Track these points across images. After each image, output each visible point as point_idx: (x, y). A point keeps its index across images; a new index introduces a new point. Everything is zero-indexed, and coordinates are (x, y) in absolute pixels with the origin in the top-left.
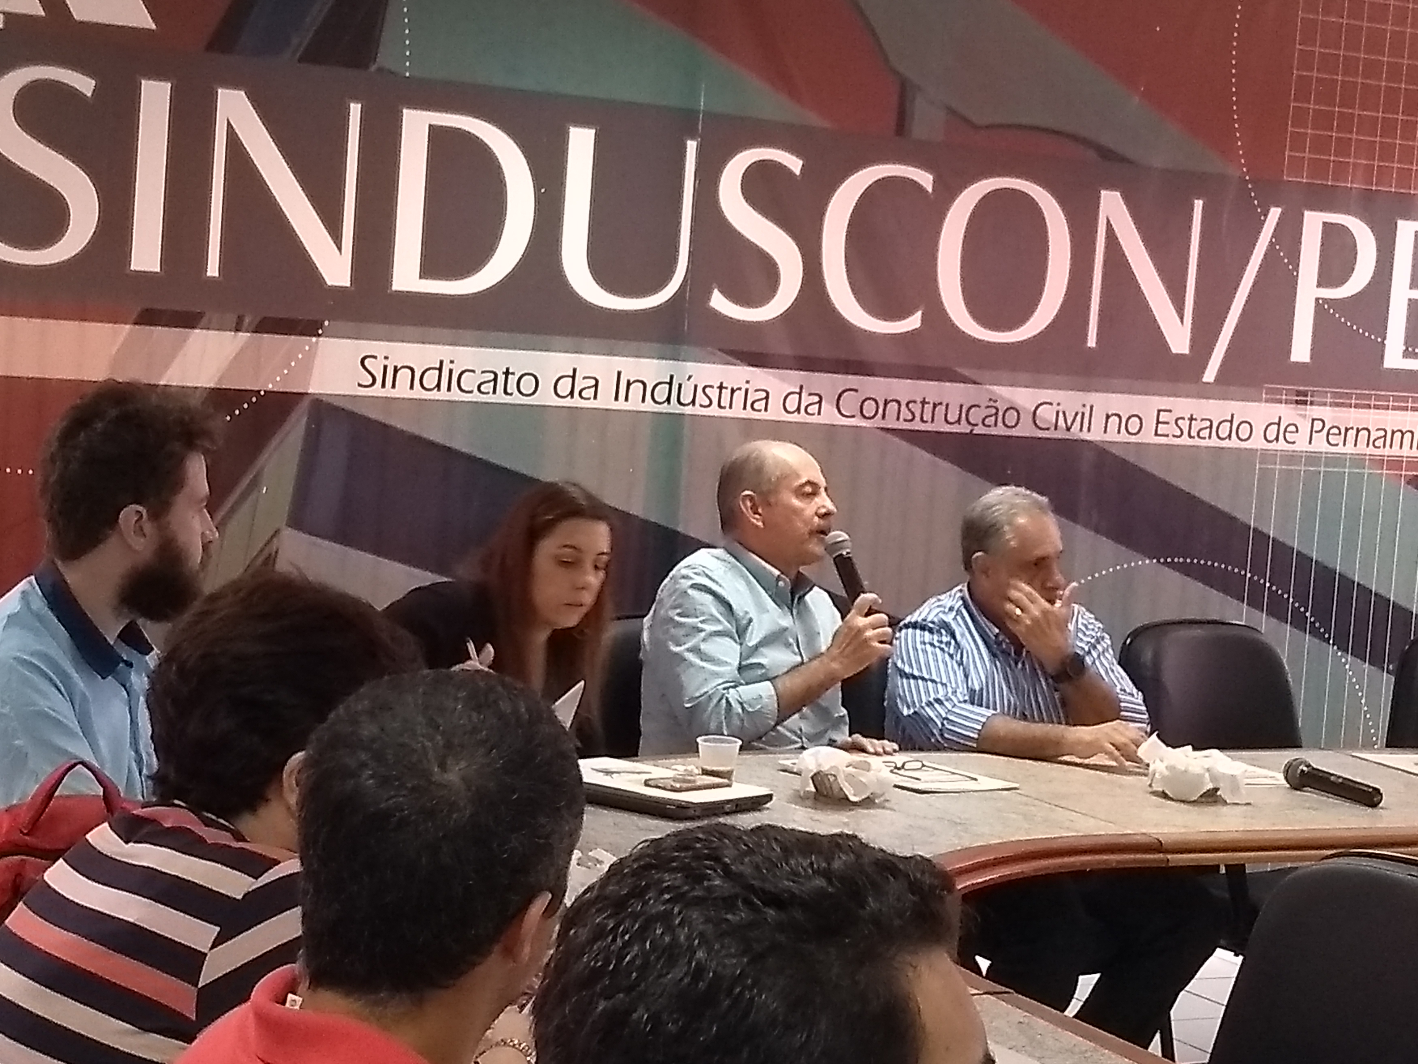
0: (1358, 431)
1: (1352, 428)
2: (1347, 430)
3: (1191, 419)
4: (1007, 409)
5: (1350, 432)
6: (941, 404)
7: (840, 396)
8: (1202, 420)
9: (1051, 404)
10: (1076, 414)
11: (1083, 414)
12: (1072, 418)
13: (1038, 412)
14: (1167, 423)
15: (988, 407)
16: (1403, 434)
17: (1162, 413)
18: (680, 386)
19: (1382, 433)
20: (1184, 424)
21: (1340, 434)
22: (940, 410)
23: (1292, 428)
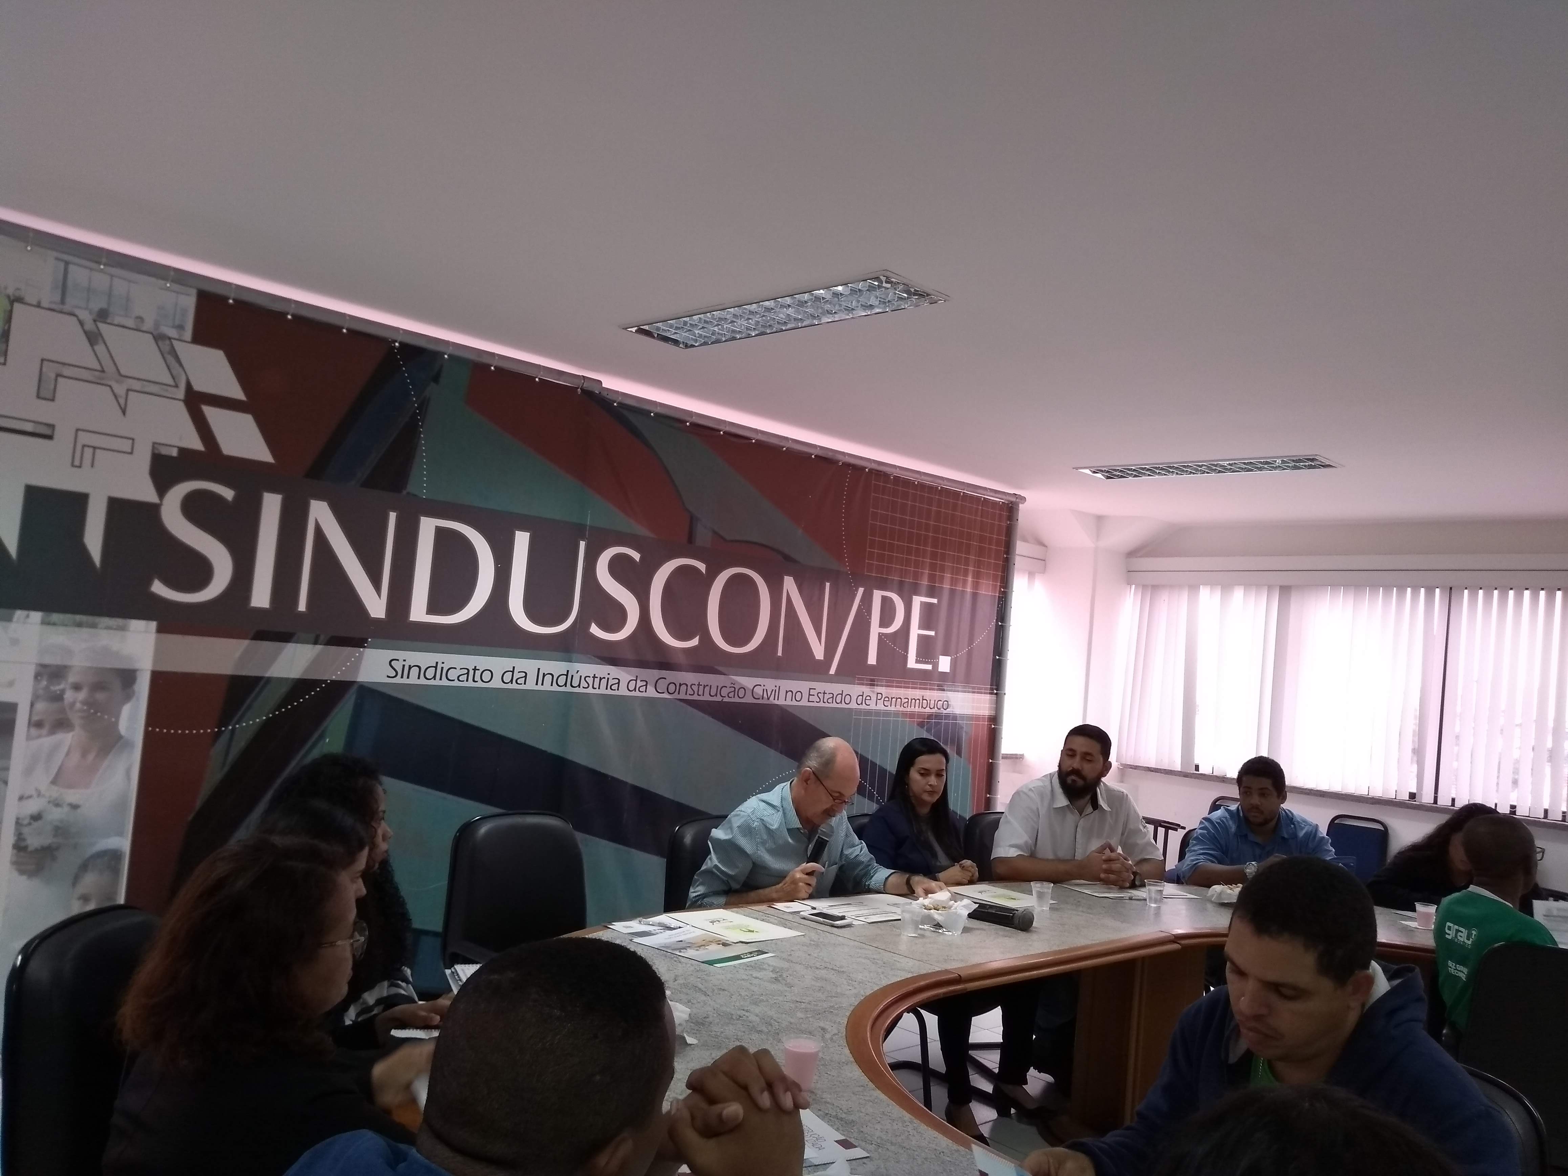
0: (897, 699)
1: (894, 698)
2: (892, 698)
3: (824, 693)
4: (740, 688)
5: (893, 699)
6: (707, 685)
7: (657, 682)
8: (829, 693)
9: (760, 685)
10: (773, 690)
11: (775, 690)
12: (770, 693)
13: (754, 690)
14: (814, 695)
15: (730, 687)
16: (916, 700)
17: (811, 690)
18: (572, 676)
19: (907, 700)
20: (821, 696)
21: (889, 701)
22: (707, 689)
23: (868, 698)
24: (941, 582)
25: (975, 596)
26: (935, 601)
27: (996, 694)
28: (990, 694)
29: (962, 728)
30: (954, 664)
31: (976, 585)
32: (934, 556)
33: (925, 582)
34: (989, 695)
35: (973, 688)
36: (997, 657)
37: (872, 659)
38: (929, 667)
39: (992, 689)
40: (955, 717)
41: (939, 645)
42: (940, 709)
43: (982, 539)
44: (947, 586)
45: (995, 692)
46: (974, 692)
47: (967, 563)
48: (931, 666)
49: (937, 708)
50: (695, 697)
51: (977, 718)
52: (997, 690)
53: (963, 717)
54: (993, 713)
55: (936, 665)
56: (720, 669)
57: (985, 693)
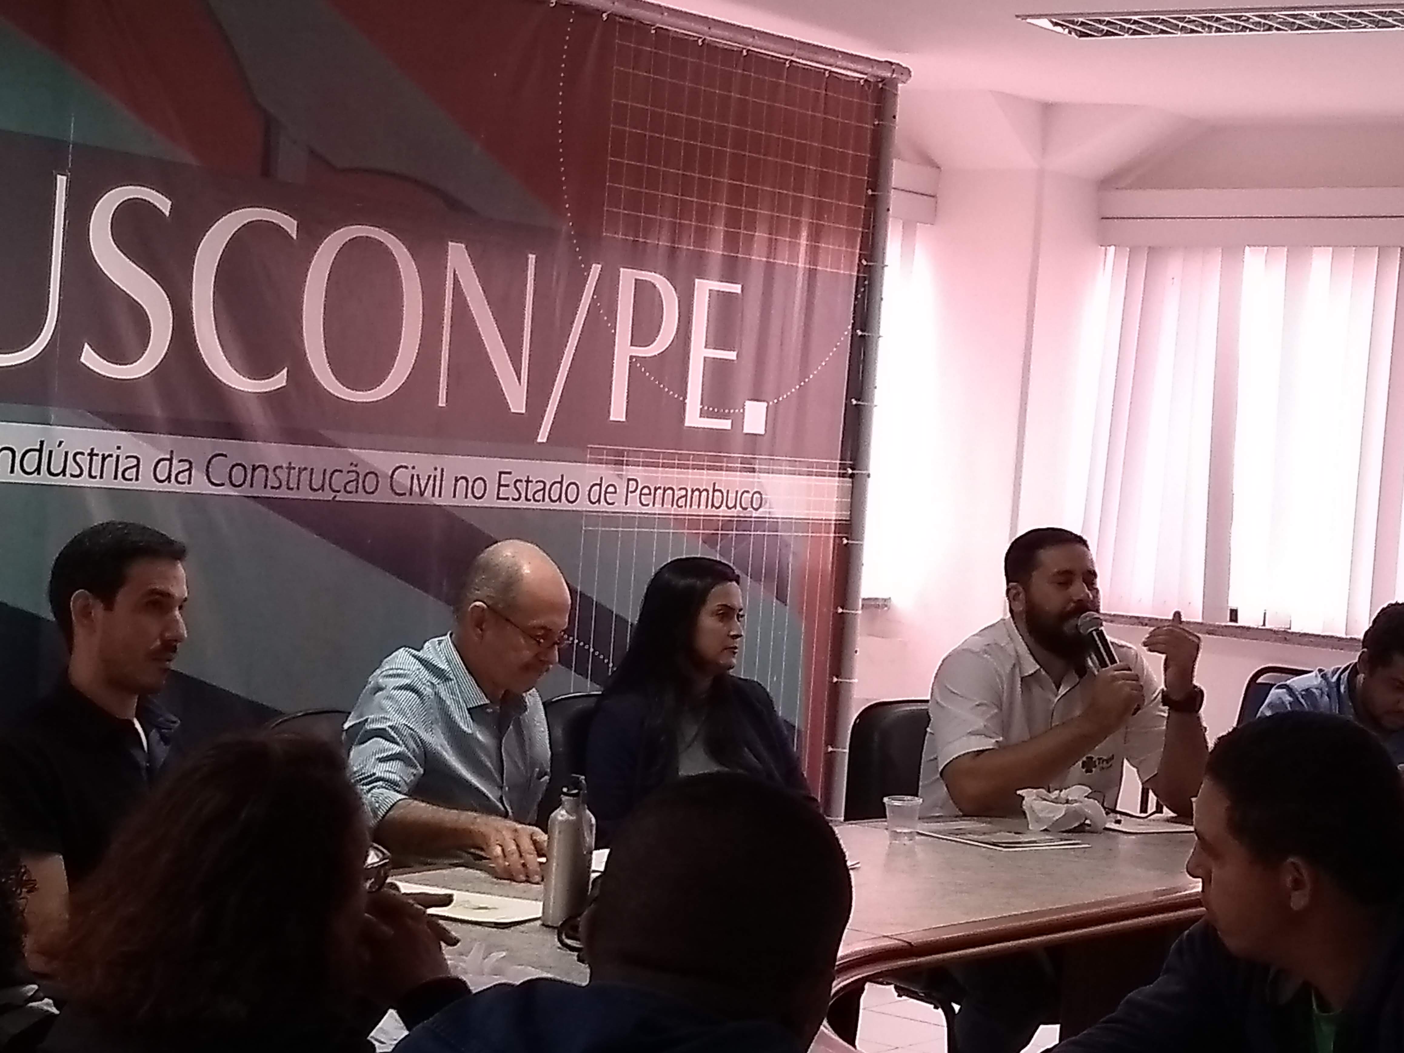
0: (665, 491)
1: (660, 488)
2: (656, 489)
3: (528, 482)
4: (367, 474)
5: (658, 492)
6: (305, 469)
7: (209, 462)
8: (537, 482)
9: (406, 467)
10: (429, 477)
11: (435, 477)
12: (425, 482)
13: (395, 476)
14: (507, 486)
15: (349, 472)
17: (503, 476)
18: (51, 452)
19: (683, 492)
20: (522, 487)
21: (650, 494)
22: (305, 475)
23: (611, 489)
24: (749, 251)
25: (812, 274)
26: (737, 289)
27: (852, 476)
28: (839, 476)
29: (788, 545)
30: (772, 418)
31: (813, 253)
32: (735, 194)
33: (716, 250)
34: (837, 479)
35: (810, 465)
36: (854, 402)
37: (618, 412)
38: (725, 424)
39: (843, 466)
40: (774, 525)
41: (745, 377)
42: (745, 509)
43: (825, 158)
44: (758, 257)
45: (850, 471)
46: (809, 474)
47: (797, 211)
48: (730, 421)
49: (741, 506)
50: (283, 493)
51: (817, 525)
52: (853, 469)
53: (790, 523)
54: (846, 514)
55: (738, 421)
56: (329, 434)
57: (832, 475)
